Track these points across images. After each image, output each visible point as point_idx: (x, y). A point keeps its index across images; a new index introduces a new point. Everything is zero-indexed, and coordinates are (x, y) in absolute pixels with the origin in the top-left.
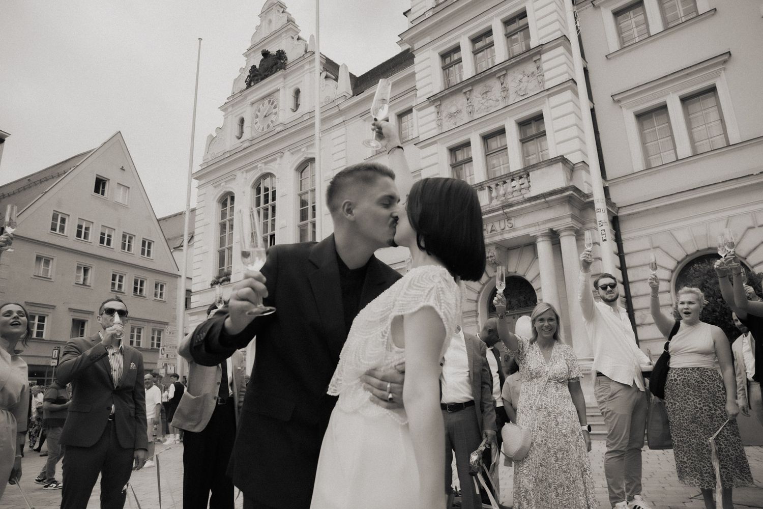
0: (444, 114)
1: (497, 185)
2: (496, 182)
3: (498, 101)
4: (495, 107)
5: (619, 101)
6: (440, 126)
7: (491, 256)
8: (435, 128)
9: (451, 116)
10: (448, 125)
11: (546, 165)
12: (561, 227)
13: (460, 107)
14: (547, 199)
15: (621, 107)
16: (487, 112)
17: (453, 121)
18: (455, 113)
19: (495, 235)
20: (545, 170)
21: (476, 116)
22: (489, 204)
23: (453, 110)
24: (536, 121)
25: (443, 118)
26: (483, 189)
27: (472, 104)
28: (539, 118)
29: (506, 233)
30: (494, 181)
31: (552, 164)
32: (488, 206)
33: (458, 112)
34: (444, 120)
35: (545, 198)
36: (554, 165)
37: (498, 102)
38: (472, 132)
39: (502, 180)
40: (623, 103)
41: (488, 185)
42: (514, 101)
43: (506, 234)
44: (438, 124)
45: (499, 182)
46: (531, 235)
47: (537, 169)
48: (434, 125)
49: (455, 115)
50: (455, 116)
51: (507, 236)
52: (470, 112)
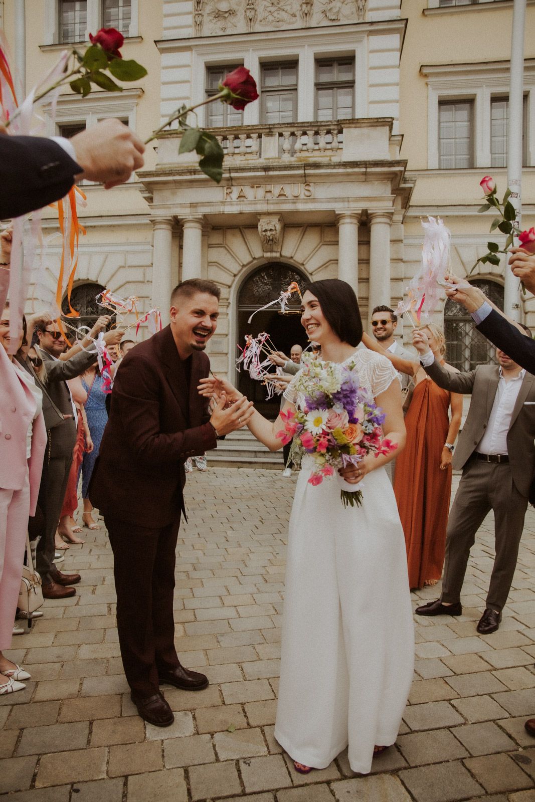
0: (208, 9)
1: (293, 134)
2: (292, 130)
3: (295, 16)
4: (289, 23)
5: (426, 76)
6: (199, 24)
7: (271, 230)
8: (190, 26)
9: (219, 15)
10: (211, 27)
11: (369, 125)
12: (379, 211)
13: (235, 7)
14: (369, 170)
15: (427, 84)
16: (277, 27)
17: (220, 24)
18: (226, 12)
19: (284, 202)
20: (366, 131)
21: (258, 28)
22: (279, 158)
23: (224, 7)
24: (340, 65)
25: (205, 15)
26: (272, 135)
27: (256, 8)
28: (347, 61)
29: (302, 202)
30: (291, 127)
31: (377, 126)
32: (276, 160)
33: (231, 12)
34: (206, 19)
35: (366, 168)
36: (379, 128)
37: (294, 19)
38: (249, 50)
39: (303, 129)
40: (431, 80)
41: (281, 130)
42: (318, 24)
43: (300, 204)
44: (196, 22)
45: (297, 131)
46: (337, 212)
47: (355, 127)
48: (189, 20)
49: (226, 15)
50: (225, 18)
51: (301, 207)
52: (251, 20)
